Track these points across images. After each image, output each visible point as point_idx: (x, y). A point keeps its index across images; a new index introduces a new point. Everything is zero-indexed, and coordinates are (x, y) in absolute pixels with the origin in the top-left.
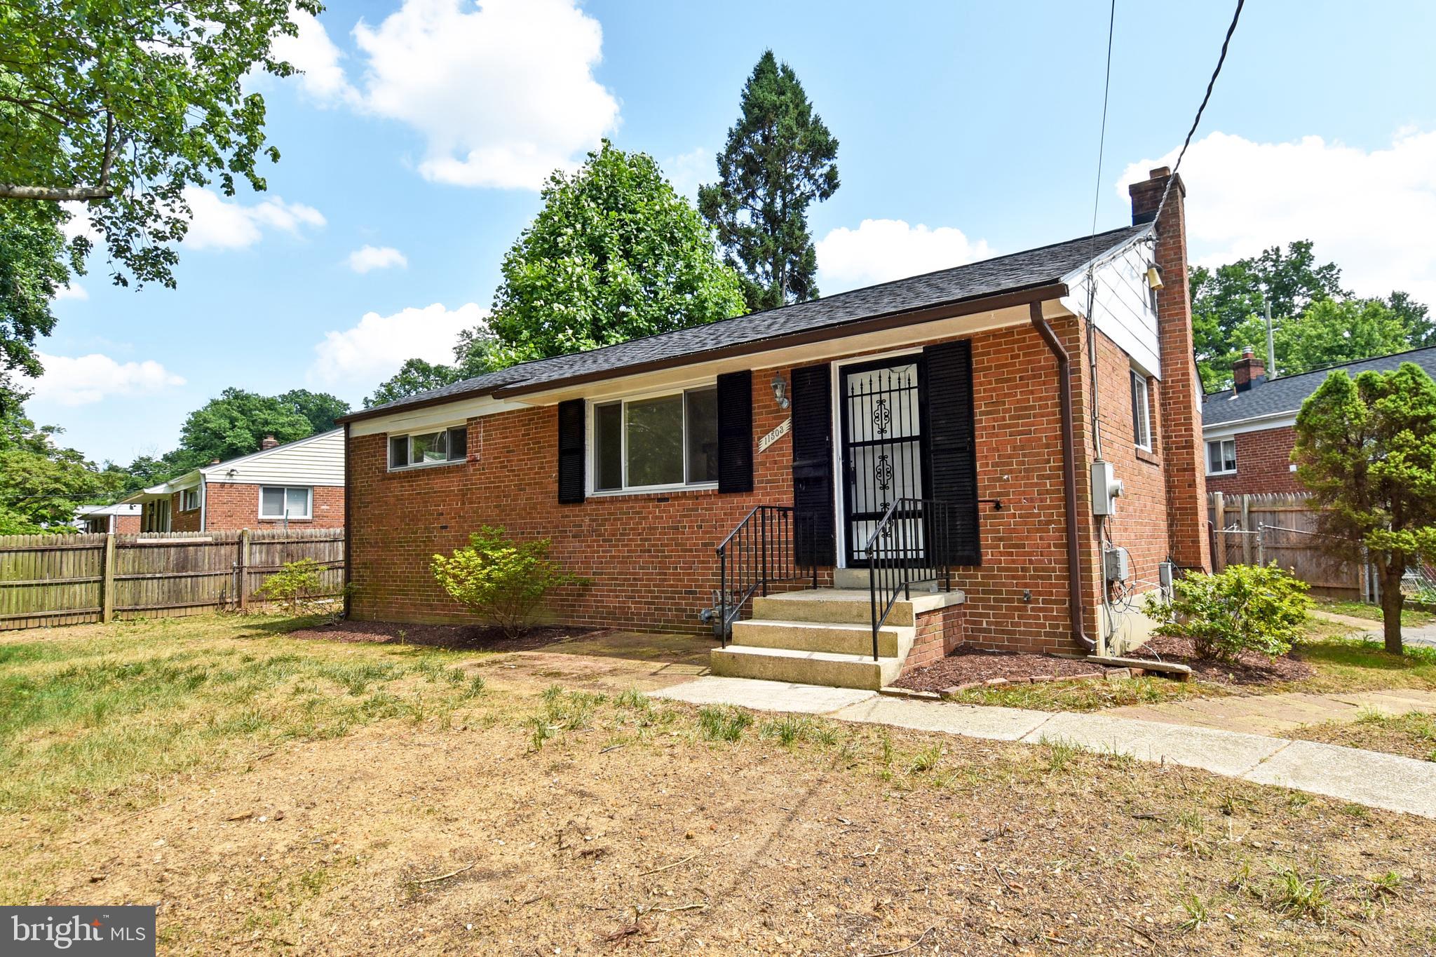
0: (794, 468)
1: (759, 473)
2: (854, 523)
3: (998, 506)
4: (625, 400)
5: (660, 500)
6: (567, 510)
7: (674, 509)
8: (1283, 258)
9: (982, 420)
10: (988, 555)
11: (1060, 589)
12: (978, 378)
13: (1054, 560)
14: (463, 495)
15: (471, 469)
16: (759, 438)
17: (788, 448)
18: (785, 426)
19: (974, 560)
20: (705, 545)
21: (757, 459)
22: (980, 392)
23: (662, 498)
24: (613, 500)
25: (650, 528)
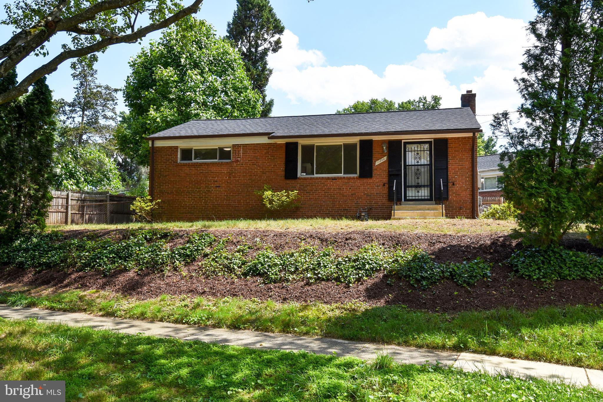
0: (389, 171)
1: (374, 172)
2: (407, 189)
3: (453, 184)
4: (316, 144)
5: (333, 179)
6: (288, 181)
7: (339, 182)
8: (428, 103)
9: (450, 161)
10: (450, 197)
11: (469, 206)
12: (449, 150)
13: (468, 198)
14: (230, 174)
15: (235, 164)
16: (375, 161)
17: (386, 165)
18: (385, 158)
19: (447, 199)
20: (352, 194)
21: (374, 168)
22: (450, 154)
23: (334, 179)
24: (311, 178)
25: (328, 189)
